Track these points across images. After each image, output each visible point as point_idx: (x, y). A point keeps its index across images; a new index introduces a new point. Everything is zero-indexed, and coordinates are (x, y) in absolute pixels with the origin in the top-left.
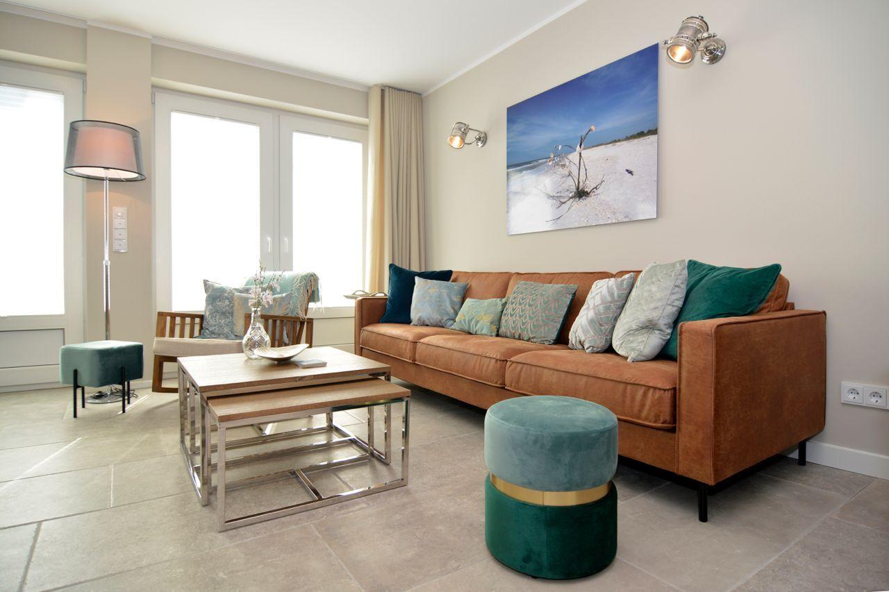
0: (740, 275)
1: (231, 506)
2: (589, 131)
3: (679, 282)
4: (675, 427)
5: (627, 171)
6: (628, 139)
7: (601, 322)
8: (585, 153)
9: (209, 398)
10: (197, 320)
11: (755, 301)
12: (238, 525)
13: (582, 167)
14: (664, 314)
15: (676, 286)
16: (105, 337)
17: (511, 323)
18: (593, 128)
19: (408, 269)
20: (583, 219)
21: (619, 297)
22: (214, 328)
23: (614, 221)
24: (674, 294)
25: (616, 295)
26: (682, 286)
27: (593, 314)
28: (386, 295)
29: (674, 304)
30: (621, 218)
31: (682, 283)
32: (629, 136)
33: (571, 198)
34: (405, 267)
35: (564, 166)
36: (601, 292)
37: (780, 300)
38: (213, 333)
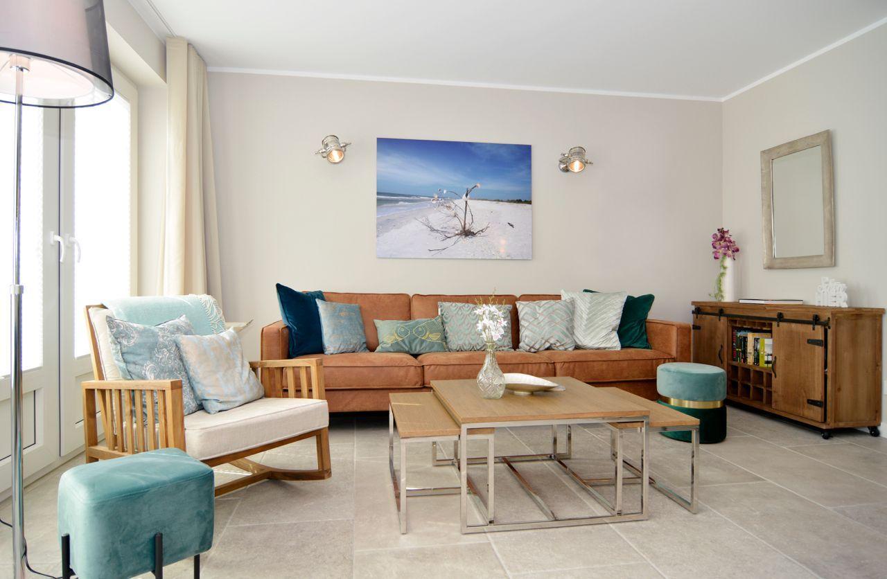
2: (475, 187)
5: (509, 224)
6: (509, 201)
8: (470, 202)
13: (468, 212)
18: (478, 185)
20: (469, 253)
23: (498, 258)
30: (504, 256)
33: (457, 235)
35: (449, 207)
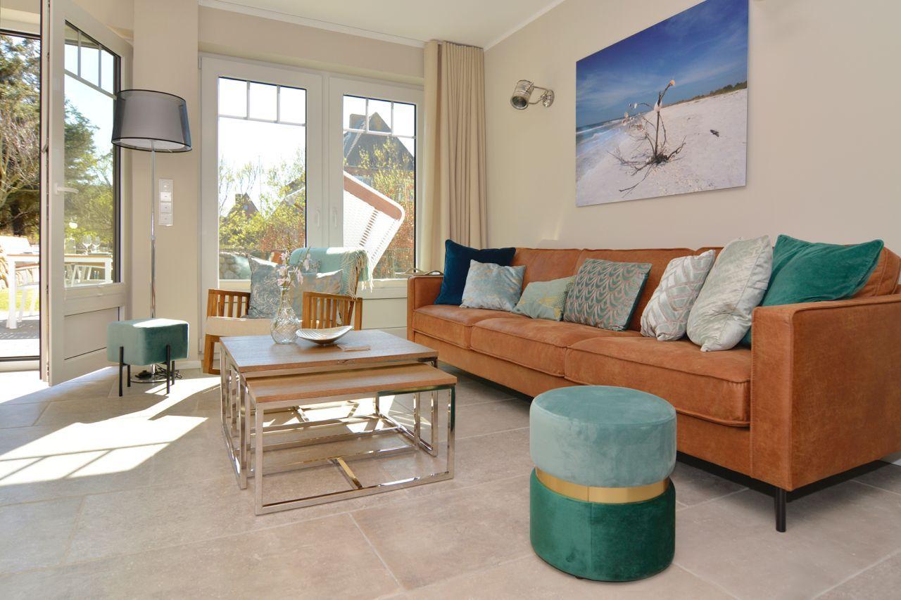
0: (833, 253)
1: (269, 491)
2: (669, 86)
3: (761, 261)
4: (749, 424)
5: (712, 131)
6: (713, 94)
7: (674, 306)
8: (664, 112)
9: (248, 379)
10: (244, 299)
11: (851, 283)
12: (276, 510)
13: (661, 128)
14: (743, 298)
15: (758, 266)
16: (150, 316)
17: (576, 305)
18: (673, 82)
19: (467, 246)
20: (661, 188)
21: (695, 277)
22: (262, 307)
23: (697, 190)
24: (755, 274)
25: (692, 275)
26: (766, 265)
27: (666, 297)
28: (441, 274)
29: (756, 286)
30: (705, 186)
31: (765, 262)
32: (714, 91)
33: (648, 164)
34: (464, 244)
35: (640, 126)
36: (675, 272)
37: (888, 282)
38: (261, 312)
